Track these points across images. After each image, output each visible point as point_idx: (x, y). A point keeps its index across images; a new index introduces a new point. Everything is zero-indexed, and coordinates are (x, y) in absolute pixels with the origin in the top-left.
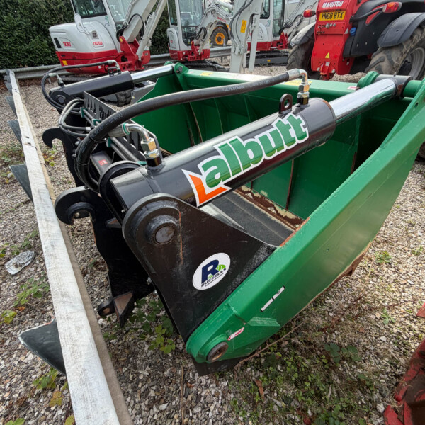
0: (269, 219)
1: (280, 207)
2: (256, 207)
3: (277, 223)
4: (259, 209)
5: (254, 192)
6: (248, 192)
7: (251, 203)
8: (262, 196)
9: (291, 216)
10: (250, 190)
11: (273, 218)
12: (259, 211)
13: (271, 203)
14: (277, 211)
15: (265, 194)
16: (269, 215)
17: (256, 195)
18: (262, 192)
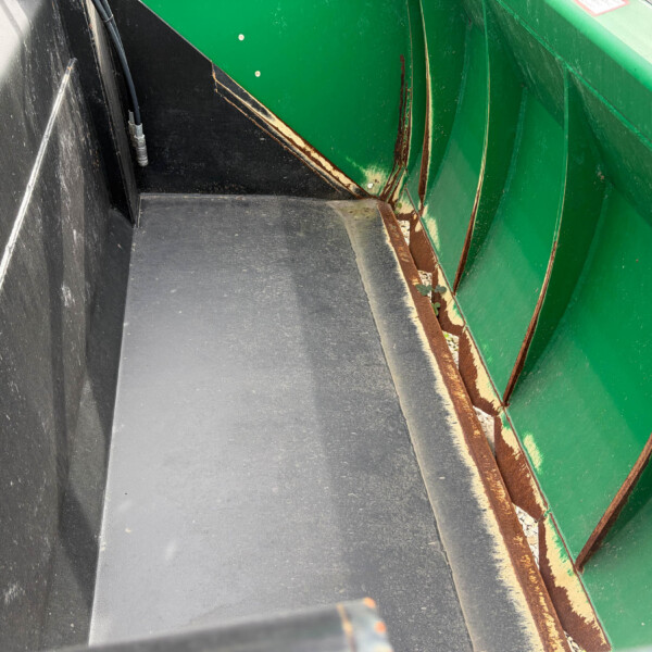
0: (491, 569)
2: (478, 488)
3: (509, 606)
4: (484, 501)
5: (507, 422)
6: (488, 408)
7: (469, 461)
9: (581, 605)
11: (508, 575)
12: (477, 512)
13: (539, 500)
15: (536, 458)
16: (501, 551)
17: (508, 436)
18: (529, 441)
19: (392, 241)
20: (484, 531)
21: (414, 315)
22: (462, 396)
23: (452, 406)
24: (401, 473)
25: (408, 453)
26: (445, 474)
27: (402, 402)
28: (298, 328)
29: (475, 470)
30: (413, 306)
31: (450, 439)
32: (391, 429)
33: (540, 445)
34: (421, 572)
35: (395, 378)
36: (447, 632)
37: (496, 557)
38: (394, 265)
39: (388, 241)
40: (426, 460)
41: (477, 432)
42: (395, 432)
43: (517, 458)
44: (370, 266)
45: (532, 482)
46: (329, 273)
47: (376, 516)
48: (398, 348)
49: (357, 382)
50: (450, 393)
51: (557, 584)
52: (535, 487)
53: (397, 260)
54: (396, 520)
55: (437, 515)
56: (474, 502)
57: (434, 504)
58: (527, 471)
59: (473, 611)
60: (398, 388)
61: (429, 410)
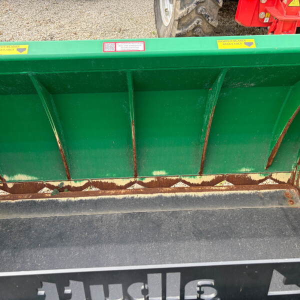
0: (198, 198)
1: (191, 176)
3: (209, 197)
4: (172, 194)
5: (142, 178)
6: (131, 184)
8: (158, 177)
10: (133, 180)
12: (177, 197)
13: (175, 178)
14: (188, 183)
15: (162, 173)
16: (191, 194)
17: (147, 180)
18: (156, 173)
19: (13, 200)
20: (184, 197)
21: (73, 199)
22: (123, 191)
23: (129, 195)
24: (160, 217)
25: (151, 214)
26: (161, 204)
27: (125, 212)
28: (72, 249)
29: (159, 194)
30: (67, 198)
31: (145, 199)
32: (139, 218)
33: (160, 169)
34: (200, 218)
35: (110, 212)
36: (220, 215)
37: (193, 196)
38: (34, 202)
39: (13, 202)
40: (153, 209)
41: (141, 190)
42: (140, 217)
43: (156, 180)
44: (31, 213)
45: (168, 178)
46: (31, 231)
47: (180, 229)
48: (92, 209)
49: (112, 227)
50: (122, 194)
51: (200, 183)
52: (170, 178)
53: (30, 200)
54: (181, 222)
55: (178, 210)
56: (173, 197)
57: (173, 210)
58: (163, 179)
59: (212, 207)
60: (116, 212)
61: (130, 203)
